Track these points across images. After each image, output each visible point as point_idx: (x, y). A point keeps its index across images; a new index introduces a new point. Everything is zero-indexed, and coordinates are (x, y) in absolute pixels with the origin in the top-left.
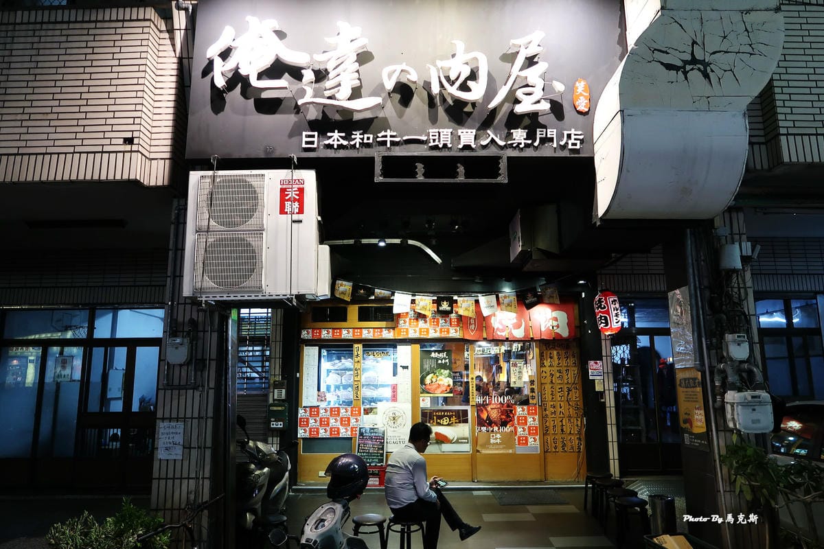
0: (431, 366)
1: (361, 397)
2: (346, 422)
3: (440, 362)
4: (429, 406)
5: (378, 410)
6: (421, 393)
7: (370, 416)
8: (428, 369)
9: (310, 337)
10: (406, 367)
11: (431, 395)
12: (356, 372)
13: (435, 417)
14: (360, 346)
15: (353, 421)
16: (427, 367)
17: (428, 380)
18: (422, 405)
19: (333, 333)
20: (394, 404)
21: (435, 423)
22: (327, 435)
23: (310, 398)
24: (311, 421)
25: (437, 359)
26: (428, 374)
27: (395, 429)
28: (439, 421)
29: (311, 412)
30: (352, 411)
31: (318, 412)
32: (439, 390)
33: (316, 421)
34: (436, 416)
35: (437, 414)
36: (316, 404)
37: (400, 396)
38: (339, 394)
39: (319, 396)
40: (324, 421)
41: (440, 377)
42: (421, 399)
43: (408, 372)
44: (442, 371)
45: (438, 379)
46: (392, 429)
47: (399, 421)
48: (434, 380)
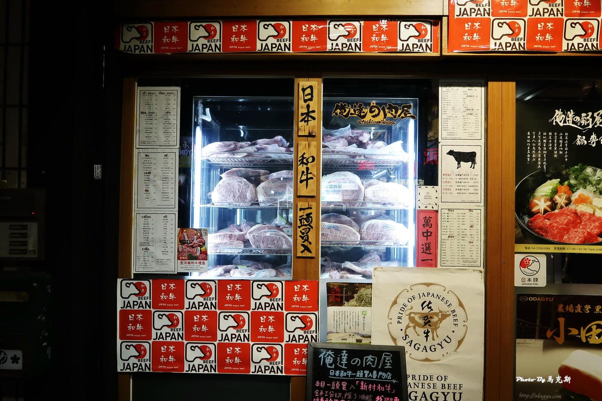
0: (550, 153)
1: (316, 250)
2: (271, 329)
3: (581, 140)
4: (542, 282)
5: (375, 291)
6: (519, 241)
7: (350, 310)
8: (542, 164)
9: (148, 47)
10: (469, 157)
11: (552, 249)
12: (302, 168)
13: (562, 320)
14: (317, 84)
15: (293, 324)
16: (537, 156)
17: (540, 203)
18: (520, 279)
19: (227, 35)
20: (427, 275)
21: (561, 340)
22: (211, 367)
23: (156, 250)
24: (160, 322)
25: (573, 132)
26: (542, 179)
27: (430, 355)
28: (574, 332)
29: (156, 292)
30: (289, 293)
31: (181, 294)
32: (578, 234)
33: (173, 324)
34: (566, 315)
35: (570, 308)
36: (172, 266)
37: (447, 248)
38: (248, 237)
39: (182, 242)
40: (200, 324)
41: (580, 192)
42: (518, 258)
43: (475, 173)
44: (589, 170)
45: (575, 197)
46: (422, 355)
47: (445, 327)
48: (560, 200)
